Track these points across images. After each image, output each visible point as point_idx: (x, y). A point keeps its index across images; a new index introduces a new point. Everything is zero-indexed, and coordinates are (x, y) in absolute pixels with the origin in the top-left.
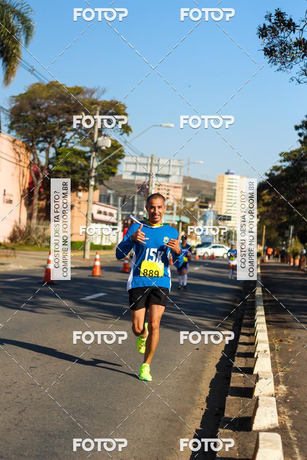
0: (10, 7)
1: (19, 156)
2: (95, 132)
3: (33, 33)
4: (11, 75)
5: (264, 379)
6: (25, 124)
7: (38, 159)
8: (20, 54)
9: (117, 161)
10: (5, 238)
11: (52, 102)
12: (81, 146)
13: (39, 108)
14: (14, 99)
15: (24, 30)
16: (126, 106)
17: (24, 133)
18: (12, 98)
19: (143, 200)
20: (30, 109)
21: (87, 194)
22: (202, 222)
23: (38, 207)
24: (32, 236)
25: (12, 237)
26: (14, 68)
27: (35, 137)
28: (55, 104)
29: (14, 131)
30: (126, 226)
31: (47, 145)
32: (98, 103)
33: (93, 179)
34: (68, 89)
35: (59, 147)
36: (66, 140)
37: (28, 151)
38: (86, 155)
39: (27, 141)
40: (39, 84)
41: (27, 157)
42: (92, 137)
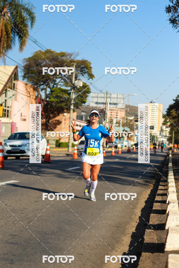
0: (22, 6)
1: (29, 94)
2: (73, 78)
3: (35, 20)
4: (23, 45)
5: (172, 203)
6: (32, 75)
7: (40, 95)
8: (28, 33)
9: (86, 95)
11: (48, 61)
12: (65, 86)
13: (40, 65)
14: (26, 60)
15: (30, 19)
16: (91, 63)
17: (32, 80)
18: (24, 60)
19: (102, 118)
20: (35, 66)
21: (69, 114)
22: (137, 131)
26: (24, 41)
27: (38, 82)
29: (26, 79)
31: (45, 87)
32: (74, 62)
33: (73, 105)
34: (57, 53)
35: (53, 88)
36: (56, 83)
37: (35, 90)
38: (68, 92)
39: (34, 85)
40: (40, 51)
41: (34, 94)
42: (71, 81)
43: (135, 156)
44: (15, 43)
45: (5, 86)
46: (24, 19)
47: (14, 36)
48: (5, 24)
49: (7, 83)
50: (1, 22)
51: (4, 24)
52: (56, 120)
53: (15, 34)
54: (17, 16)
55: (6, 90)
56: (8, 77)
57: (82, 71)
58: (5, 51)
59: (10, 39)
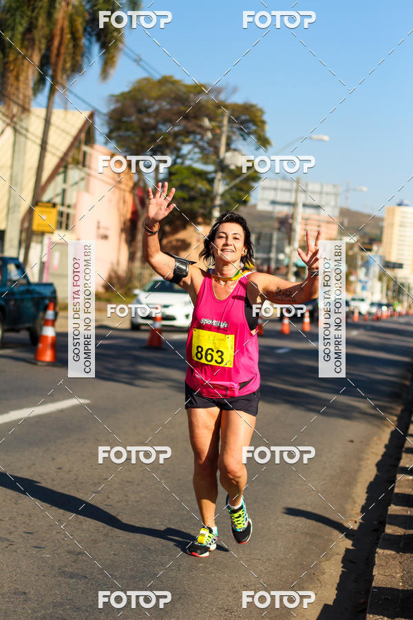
2: (221, 144)
4: (111, 66)
6: (129, 133)
7: (144, 181)
9: (250, 185)
10: (98, 286)
11: (164, 103)
12: (202, 163)
13: (147, 112)
14: (114, 99)
15: (129, 5)
16: (264, 111)
17: (126, 145)
18: (110, 98)
19: (285, 239)
20: (135, 112)
22: (364, 270)
25: (107, 284)
26: (113, 57)
28: (168, 107)
29: (114, 141)
32: (226, 107)
33: (218, 209)
34: (186, 86)
35: (173, 166)
36: (182, 155)
38: (210, 176)
40: (147, 80)
41: (130, 178)
45: (63, 160)
47: (90, 42)
48: (71, 15)
49: (66, 154)
50: (62, 10)
51: (69, 15)
52: (178, 240)
53: (92, 39)
55: (66, 167)
57: (242, 130)
58: (68, 77)
59: (80, 51)
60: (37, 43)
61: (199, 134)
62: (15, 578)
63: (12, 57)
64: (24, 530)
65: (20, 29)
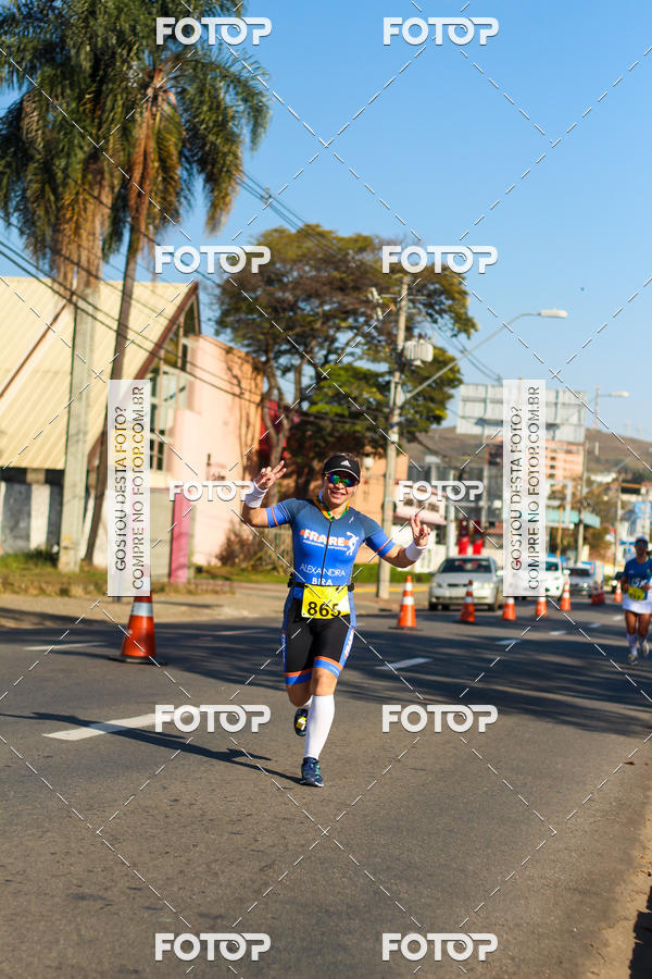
0: (218, 67)
1: (239, 385)
2: (398, 330)
3: (267, 119)
4: (221, 209)
6: (250, 317)
7: (279, 389)
8: (241, 164)
9: (445, 393)
10: (210, 555)
11: (307, 268)
12: (368, 360)
13: (280, 281)
15: (249, 114)
16: (464, 276)
17: (249, 335)
20: (261, 283)
21: (382, 462)
22: (626, 525)
23: (279, 492)
24: (266, 553)
25: (225, 553)
26: (227, 195)
27: (271, 342)
28: (314, 273)
29: (229, 331)
30: (464, 532)
31: (296, 361)
32: (403, 272)
33: (396, 429)
34: (341, 239)
35: (323, 365)
36: (337, 349)
37: (258, 374)
38: (380, 380)
39: (255, 352)
40: (281, 231)
41: (256, 386)
42: (392, 340)
43: (618, 621)
44: (192, 201)
45: (153, 354)
46: (225, 115)
47: (190, 174)
48: (159, 132)
49: (159, 346)
50: (145, 125)
51: (156, 131)
53: (192, 168)
54: (202, 103)
55: (156, 371)
56: (163, 323)
57: (430, 306)
58: (156, 228)
59: (174, 188)
60: (107, 176)
61: (363, 314)
62: (118, 950)
63: (68, 198)
64: (127, 884)
65: (81, 155)
